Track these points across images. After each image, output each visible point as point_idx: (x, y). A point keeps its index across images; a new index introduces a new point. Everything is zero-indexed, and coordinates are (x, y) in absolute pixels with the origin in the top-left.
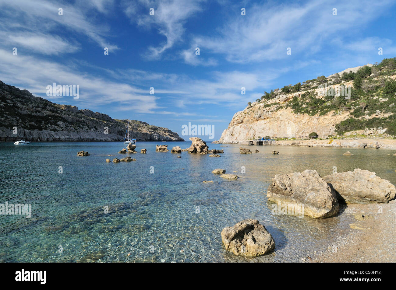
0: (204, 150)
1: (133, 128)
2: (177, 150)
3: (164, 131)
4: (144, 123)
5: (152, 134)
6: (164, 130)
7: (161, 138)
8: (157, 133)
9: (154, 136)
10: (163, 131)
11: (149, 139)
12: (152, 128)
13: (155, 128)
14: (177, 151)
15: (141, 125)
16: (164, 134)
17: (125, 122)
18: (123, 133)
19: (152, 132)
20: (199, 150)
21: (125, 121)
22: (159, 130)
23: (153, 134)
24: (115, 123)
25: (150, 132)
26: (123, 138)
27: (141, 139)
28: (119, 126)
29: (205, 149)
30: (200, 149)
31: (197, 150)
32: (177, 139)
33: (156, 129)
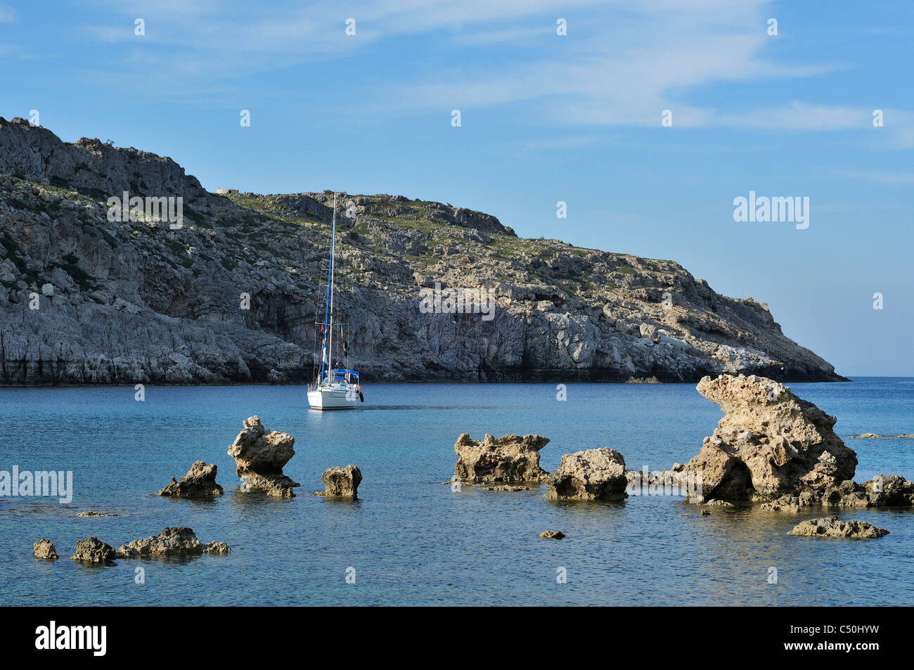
0: (806, 478)
1: (380, 270)
2: (594, 479)
3: (643, 292)
4: (470, 218)
5: (536, 315)
6: (642, 282)
7: (616, 355)
8: (583, 309)
9: (553, 329)
10: (632, 285)
11: (510, 358)
12: (535, 268)
13: (565, 260)
14: (589, 488)
15: (444, 234)
16: (645, 319)
17: (310, 217)
18: (291, 311)
19: (540, 297)
20: (763, 477)
21: (310, 207)
22: (601, 280)
23: (551, 317)
24: (232, 230)
25: (520, 296)
26: (289, 356)
27: (448, 359)
28: (264, 247)
29: (813, 475)
30: (777, 469)
31: (756, 481)
32: (765, 360)
33: (572, 275)
